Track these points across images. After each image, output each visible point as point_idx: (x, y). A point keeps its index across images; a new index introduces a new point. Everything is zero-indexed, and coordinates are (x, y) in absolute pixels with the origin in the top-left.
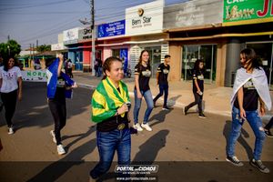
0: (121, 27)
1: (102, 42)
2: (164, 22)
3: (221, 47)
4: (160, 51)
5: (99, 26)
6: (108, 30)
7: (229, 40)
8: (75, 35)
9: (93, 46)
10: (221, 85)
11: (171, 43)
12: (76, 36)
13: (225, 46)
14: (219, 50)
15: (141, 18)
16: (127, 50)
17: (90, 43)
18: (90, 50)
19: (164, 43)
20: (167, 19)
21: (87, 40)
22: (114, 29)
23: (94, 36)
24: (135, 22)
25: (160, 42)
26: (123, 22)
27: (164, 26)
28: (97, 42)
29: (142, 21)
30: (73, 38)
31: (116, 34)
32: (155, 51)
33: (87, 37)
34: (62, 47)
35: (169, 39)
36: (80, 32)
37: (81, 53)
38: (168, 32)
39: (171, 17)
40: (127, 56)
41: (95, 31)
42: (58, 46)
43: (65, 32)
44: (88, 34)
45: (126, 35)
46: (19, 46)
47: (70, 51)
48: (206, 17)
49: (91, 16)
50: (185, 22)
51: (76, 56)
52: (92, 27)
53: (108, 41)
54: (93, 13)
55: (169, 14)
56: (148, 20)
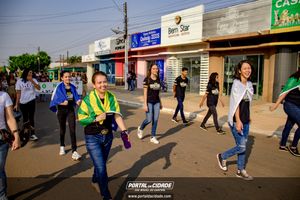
0: (156, 36)
1: (136, 53)
2: (204, 31)
3: (268, 58)
4: (199, 63)
5: (133, 36)
6: (142, 39)
7: (278, 49)
8: (106, 45)
9: (126, 58)
10: (268, 101)
11: (212, 54)
12: (108, 47)
13: (273, 57)
14: (266, 61)
15: (178, 27)
16: (163, 61)
17: (123, 54)
18: (123, 61)
19: (204, 53)
20: (207, 27)
21: (119, 51)
22: (149, 38)
23: (127, 46)
24: (171, 31)
25: (199, 53)
26: (159, 31)
27: (203, 35)
28: (130, 53)
29: (180, 29)
30: (105, 49)
31: (150, 44)
32: (194, 63)
33: (120, 48)
34: (93, 58)
35: (208, 49)
36: (112, 42)
37: (113, 65)
38: (208, 41)
39: (211, 25)
40: (163, 68)
41: (128, 40)
42: (89, 57)
43: (97, 43)
44: (121, 45)
45: (163, 44)
46: (49, 58)
47: (102, 62)
48: (251, 23)
49: (124, 25)
50: (227, 30)
51: (108, 68)
52: (125, 37)
53: (143, 52)
54: (126, 21)
55: (208, 21)
56: (185, 28)
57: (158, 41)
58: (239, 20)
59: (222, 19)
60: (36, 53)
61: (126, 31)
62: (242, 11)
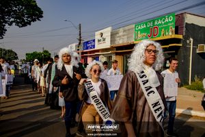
0: (93, 43)
1: (86, 53)
2: (111, 41)
4: (111, 59)
5: (84, 43)
6: (88, 45)
9: (80, 56)
11: (117, 54)
12: (74, 49)
15: (102, 38)
16: (98, 58)
19: (113, 54)
24: (99, 41)
25: (111, 54)
26: (94, 41)
27: (111, 44)
28: (83, 53)
29: (102, 40)
31: (91, 48)
35: (115, 51)
36: (76, 46)
39: (113, 38)
43: (70, 46)
45: (96, 49)
46: (50, 54)
48: (128, 38)
50: (121, 41)
52: (80, 43)
53: (91, 52)
54: (80, 35)
55: (113, 35)
56: (104, 40)
57: (94, 47)
58: (124, 36)
59: (118, 35)
60: (42, 52)
61: (80, 40)
62: (124, 31)
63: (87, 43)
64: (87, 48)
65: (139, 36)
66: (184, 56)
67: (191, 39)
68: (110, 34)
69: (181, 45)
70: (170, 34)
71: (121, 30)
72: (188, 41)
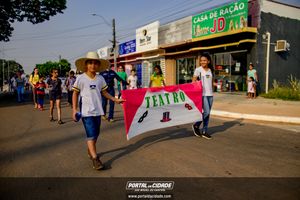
0: (133, 45)
1: (123, 59)
2: (159, 40)
5: (120, 46)
6: (126, 48)
9: (115, 63)
11: (167, 57)
12: (106, 54)
15: (145, 38)
16: (141, 64)
17: (112, 61)
19: (162, 57)
20: (161, 38)
22: (129, 47)
23: (116, 54)
24: (142, 41)
25: (159, 58)
26: (134, 41)
27: (159, 44)
28: (119, 59)
29: (146, 40)
30: (104, 56)
31: (130, 52)
35: (165, 54)
36: (108, 50)
39: (162, 36)
41: (117, 49)
43: (99, 50)
45: (138, 51)
48: (183, 34)
50: (173, 40)
52: (114, 46)
53: (129, 57)
54: (114, 34)
55: (161, 32)
56: (149, 39)
57: (135, 49)
58: (177, 32)
59: (168, 32)
61: (114, 42)
62: (178, 25)
63: (125, 44)
64: (124, 53)
65: (198, 31)
66: (260, 55)
67: (269, 34)
68: (157, 30)
69: (255, 41)
70: (241, 26)
71: (173, 24)
72: (264, 37)
